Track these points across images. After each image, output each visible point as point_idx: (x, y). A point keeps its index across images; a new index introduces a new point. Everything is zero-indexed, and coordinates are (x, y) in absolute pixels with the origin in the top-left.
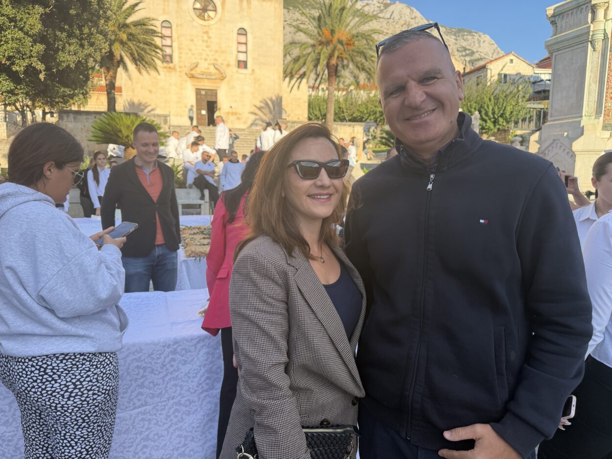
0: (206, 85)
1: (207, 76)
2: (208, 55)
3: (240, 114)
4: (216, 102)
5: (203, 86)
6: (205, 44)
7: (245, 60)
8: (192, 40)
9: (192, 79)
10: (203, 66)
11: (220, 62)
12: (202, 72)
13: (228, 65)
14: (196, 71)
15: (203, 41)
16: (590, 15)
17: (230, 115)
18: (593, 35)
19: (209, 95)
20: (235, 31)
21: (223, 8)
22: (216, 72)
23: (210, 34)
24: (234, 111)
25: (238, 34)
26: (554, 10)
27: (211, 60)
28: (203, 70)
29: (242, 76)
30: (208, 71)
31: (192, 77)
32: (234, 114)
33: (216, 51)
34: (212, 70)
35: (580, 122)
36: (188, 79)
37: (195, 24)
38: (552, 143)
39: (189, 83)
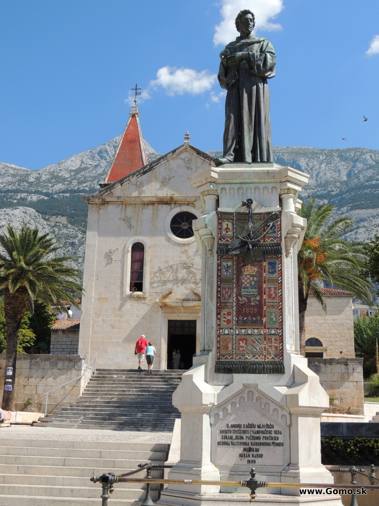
0: (183, 315)
1: (183, 304)
5: (178, 316)
6: (183, 265)
8: (166, 262)
9: (164, 310)
10: (179, 292)
12: (177, 299)
14: (169, 299)
15: (181, 261)
19: (187, 328)
23: (190, 254)
27: (189, 284)
28: (178, 296)
31: (165, 307)
34: (191, 295)
36: (160, 310)
37: (171, 244)
39: (161, 312)
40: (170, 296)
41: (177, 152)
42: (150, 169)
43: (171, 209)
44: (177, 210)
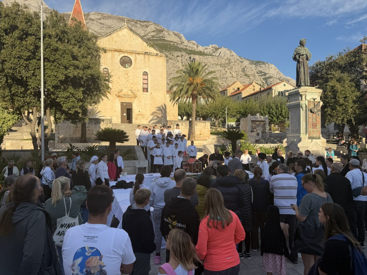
0: (127, 100)
1: (127, 96)
2: (127, 85)
3: (144, 115)
4: (131, 109)
5: (125, 101)
6: (126, 80)
7: (147, 87)
8: (119, 78)
9: (119, 97)
10: (125, 91)
11: (134, 89)
12: (124, 94)
13: (138, 90)
14: (121, 93)
15: (125, 78)
16: (300, 97)
17: (139, 115)
18: (302, 105)
19: (128, 105)
20: (142, 73)
21: (135, 62)
22: (132, 94)
23: (129, 75)
24: (141, 113)
25: (143, 75)
26: (288, 93)
27: (129, 88)
28: (125, 93)
29: (146, 96)
30: (128, 93)
31: (119, 96)
32: (140, 115)
33: (132, 84)
34: (130, 93)
35: (300, 136)
36: (117, 97)
37: (121, 70)
38: (291, 143)
39: (117, 99)
40: (121, 92)
41: (122, 28)
42: (110, 34)
43: (120, 54)
44: (122, 55)
